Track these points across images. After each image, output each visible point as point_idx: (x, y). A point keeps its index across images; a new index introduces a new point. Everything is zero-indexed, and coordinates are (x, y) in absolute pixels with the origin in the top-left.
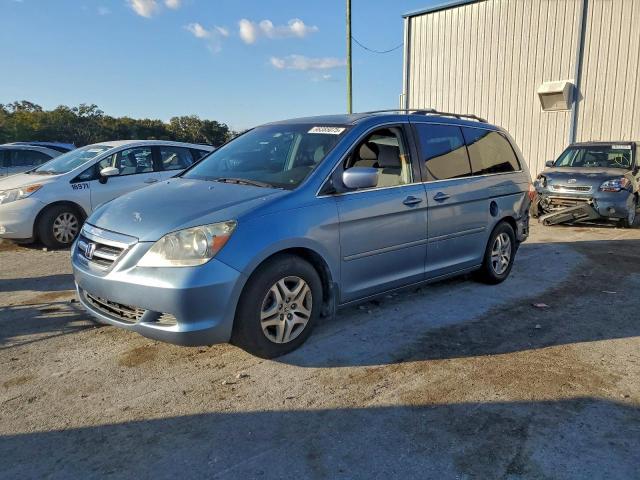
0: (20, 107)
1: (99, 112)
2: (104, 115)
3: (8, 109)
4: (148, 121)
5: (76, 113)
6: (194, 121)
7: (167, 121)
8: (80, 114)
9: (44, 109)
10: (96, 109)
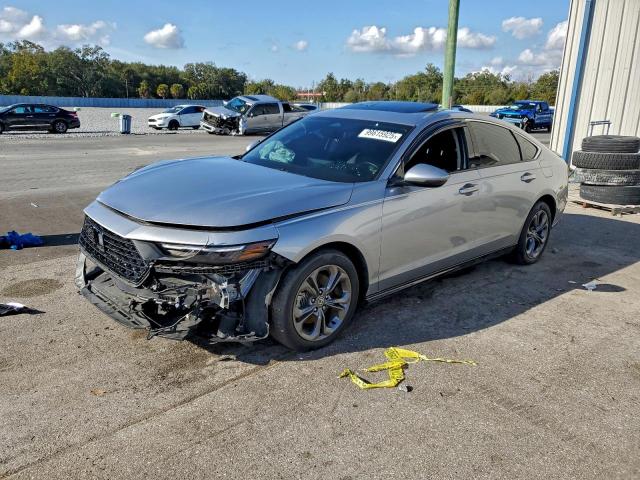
0: (21, 48)
1: (104, 54)
2: (111, 59)
3: (8, 49)
4: (162, 67)
5: (80, 55)
6: (209, 68)
7: (181, 68)
8: (83, 56)
9: (46, 50)
10: (100, 52)
